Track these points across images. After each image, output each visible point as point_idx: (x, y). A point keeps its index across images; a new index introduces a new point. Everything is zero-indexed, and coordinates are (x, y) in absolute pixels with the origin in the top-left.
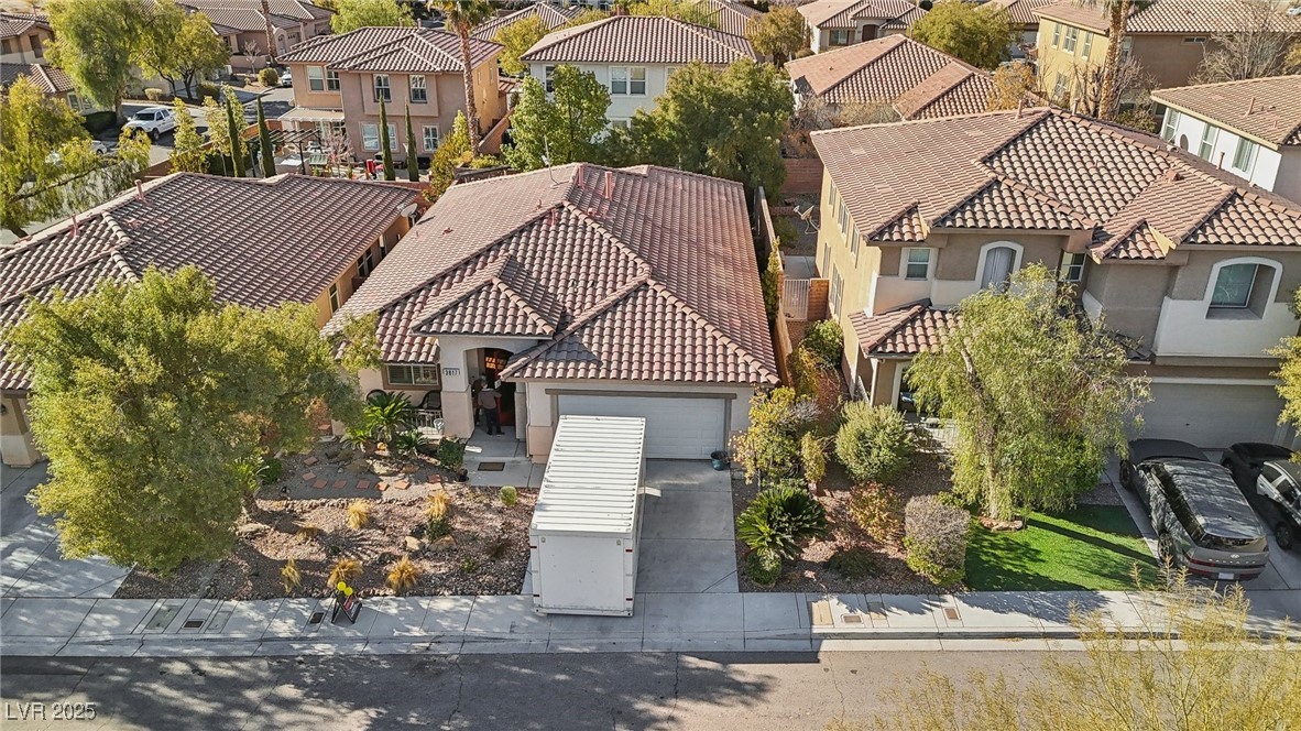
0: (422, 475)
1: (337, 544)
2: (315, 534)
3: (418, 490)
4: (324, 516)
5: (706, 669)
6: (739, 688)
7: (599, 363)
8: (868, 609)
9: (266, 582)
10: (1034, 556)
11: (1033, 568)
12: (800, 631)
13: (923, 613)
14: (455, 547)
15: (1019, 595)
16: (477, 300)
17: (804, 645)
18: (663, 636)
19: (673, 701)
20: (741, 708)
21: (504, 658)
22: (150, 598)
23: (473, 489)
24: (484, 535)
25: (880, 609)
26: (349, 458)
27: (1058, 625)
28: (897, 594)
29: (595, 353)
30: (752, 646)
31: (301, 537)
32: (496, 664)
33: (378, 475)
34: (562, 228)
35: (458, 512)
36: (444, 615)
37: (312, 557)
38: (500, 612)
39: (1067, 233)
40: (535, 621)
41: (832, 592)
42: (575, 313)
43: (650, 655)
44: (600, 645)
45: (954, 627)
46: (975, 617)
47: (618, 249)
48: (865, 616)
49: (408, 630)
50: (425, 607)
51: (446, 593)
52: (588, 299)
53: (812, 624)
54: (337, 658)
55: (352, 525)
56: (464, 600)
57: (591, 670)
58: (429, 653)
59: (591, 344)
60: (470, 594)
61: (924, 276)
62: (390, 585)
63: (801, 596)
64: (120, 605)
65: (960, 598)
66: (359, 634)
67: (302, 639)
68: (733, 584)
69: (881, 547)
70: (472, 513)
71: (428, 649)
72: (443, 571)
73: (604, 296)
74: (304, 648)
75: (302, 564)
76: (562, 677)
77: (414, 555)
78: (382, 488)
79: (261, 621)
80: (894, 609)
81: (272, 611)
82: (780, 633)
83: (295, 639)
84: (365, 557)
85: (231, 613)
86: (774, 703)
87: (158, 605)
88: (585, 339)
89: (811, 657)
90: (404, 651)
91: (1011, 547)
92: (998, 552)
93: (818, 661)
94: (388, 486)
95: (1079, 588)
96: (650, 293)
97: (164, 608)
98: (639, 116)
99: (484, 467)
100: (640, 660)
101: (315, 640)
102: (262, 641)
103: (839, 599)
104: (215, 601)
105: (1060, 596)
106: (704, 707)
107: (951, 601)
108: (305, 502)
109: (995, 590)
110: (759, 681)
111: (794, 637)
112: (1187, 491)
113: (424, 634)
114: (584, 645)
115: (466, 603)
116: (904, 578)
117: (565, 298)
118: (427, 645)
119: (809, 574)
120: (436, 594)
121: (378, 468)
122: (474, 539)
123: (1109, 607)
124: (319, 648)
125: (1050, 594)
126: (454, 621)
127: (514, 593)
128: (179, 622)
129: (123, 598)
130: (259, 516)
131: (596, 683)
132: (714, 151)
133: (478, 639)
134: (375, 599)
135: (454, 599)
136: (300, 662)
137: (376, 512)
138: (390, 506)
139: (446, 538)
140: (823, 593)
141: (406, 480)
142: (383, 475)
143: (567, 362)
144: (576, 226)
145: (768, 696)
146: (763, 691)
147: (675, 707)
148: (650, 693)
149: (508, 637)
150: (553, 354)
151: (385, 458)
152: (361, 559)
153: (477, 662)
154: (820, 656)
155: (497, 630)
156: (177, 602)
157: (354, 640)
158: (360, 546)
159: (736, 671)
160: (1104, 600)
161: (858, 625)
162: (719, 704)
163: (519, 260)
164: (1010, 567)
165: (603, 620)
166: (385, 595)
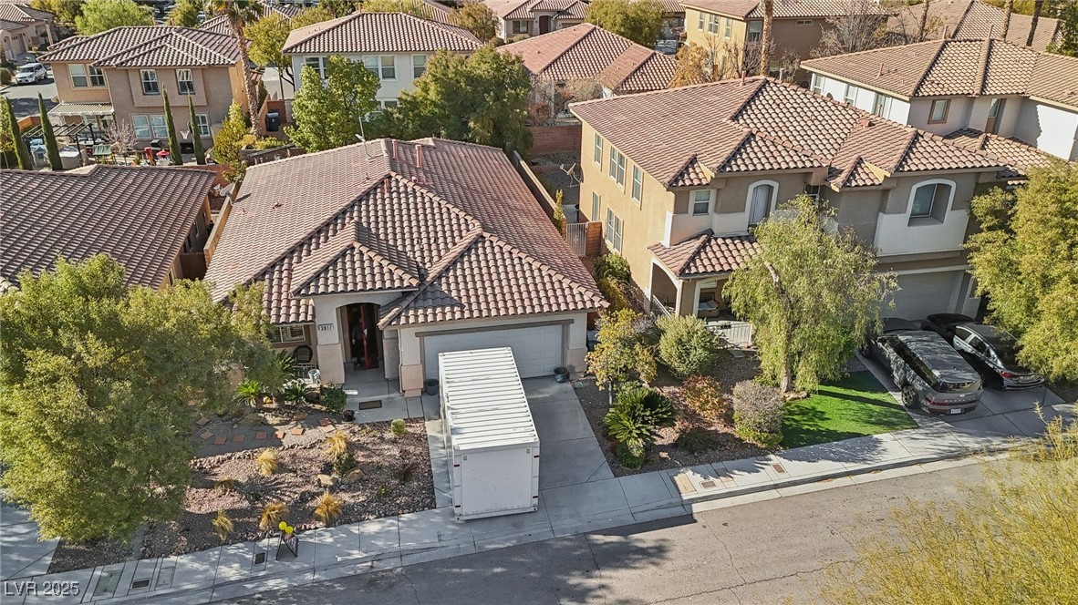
0: (312, 421)
1: (256, 490)
2: (231, 485)
3: (313, 434)
4: (235, 468)
5: (612, 543)
6: (644, 552)
7: (462, 305)
8: (718, 475)
9: (201, 534)
10: (821, 416)
11: (824, 425)
12: (673, 500)
13: (758, 471)
14: (366, 477)
15: (820, 447)
16: (344, 263)
17: (679, 511)
18: (567, 524)
19: (597, 573)
20: (653, 568)
21: (443, 562)
22: (86, 567)
23: (360, 425)
24: (387, 464)
25: (725, 473)
26: (240, 414)
27: (855, 464)
28: (734, 460)
29: (456, 298)
30: (641, 518)
31: (219, 490)
32: (437, 569)
33: (273, 425)
35: (357, 448)
36: (376, 535)
37: (237, 506)
38: (424, 526)
39: (811, 170)
40: (457, 528)
41: (684, 466)
43: (564, 539)
44: (519, 539)
45: (783, 478)
46: (797, 469)
47: (448, 209)
48: (716, 481)
49: (350, 554)
50: (357, 532)
51: (371, 517)
53: (680, 493)
54: (292, 590)
55: (264, 473)
56: (389, 521)
57: (521, 560)
58: (374, 570)
60: (393, 515)
62: (319, 519)
63: (664, 473)
64: (58, 579)
65: (779, 455)
66: (306, 566)
67: (252, 579)
68: (607, 471)
69: (711, 425)
70: (370, 446)
71: (372, 567)
72: (362, 499)
73: (447, 250)
74: (258, 587)
75: (231, 513)
76: (498, 570)
77: (332, 490)
78: (280, 436)
79: (206, 571)
80: (736, 472)
81: (213, 559)
82: (658, 504)
83: (246, 580)
84: (286, 499)
85: (174, 568)
86: (675, 560)
87: (98, 573)
89: (689, 519)
90: (352, 573)
91: (803, 412)
92: (796, 417)
93: (695, 521)
94: (285, 434)
95: (859, 435)
96: (487, 244)
97: (105, 574)
98: (404, 97)
99: (363, 406)
100: (559, 545)
101: (266, 577)
102: (214, 588)
103: (692, 470)
104: (154, 561)
105: (848, 443)
106: (623, 573)
107: (775, 459)
108: (212, 459)
109: (802, 446)
110: (658, 544)
111: (670, 506)
112: (921, 353)
113: (365, 555)
114: (509, 540)
115: (392, 523)
116: (736, 447)
117: (414, 255)
118: (370, 564)
119: (664, 455)
120: (362, 520)
121: (271, 419)
122: (380, 468)
123: (884, 445)
124: (271, 583)
125: (841, 443)
126: (387, 540)
127: (430, 508)
128: (125, 585)
129: (59, 572)
131: (529, 570)
132: (475, 123)
133: (413, 552)
134: (307, 532)
135: (380, 522)
136: (260, 599)
137: (282, 458)
138: (293, 452)
139: (356, 471)
140: (679, 468)
141: (299, 426)
142: (277, 425)
143: (434, 308)
144: (406, 192)
145: (669, 555)
146: (664, 551)
147: (601, 577)
148: (577, 570)
149: (438, 545)
150: (421, 303)
151: (274, 410)
152: (282, 500)
153: (420, 570)
154: (696, 517)
155: (428, 541)
156: (116, 567)
157: (302, 571)
158: (278, 489)
159: (637, 540)
160: (878, 441)
161: (715, 488)
162: (634, 568)
163: (365, 225)
164: (807, 427)
165: (514, 518)
166: (316, 528)
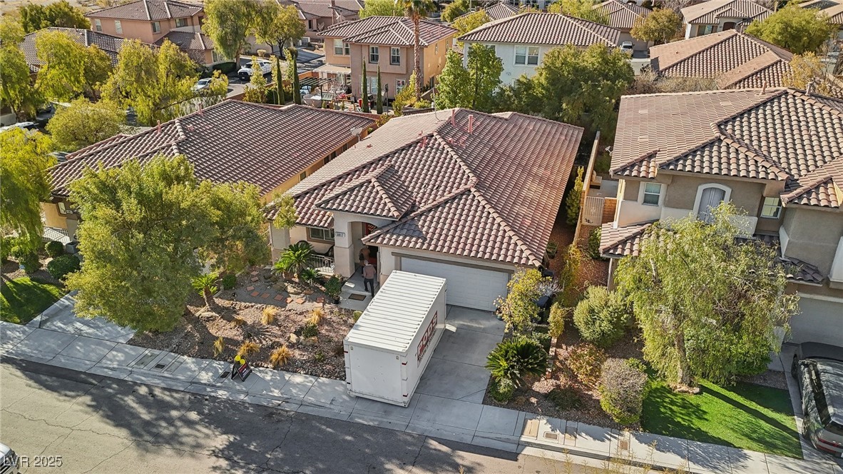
0: (314, 296)
1: (251, 332)
2: (242, 324)
3: (308, 305)
4: (253, 314)
5: (440, 451)
6: (456, 467)
7: (426, 239)
8: (565, 431)
9: (205, 350)
10: (699, 413)
11: (697, 424)
12: (511, 438)
13: (603, 441)
14: (316, 344)
15: (680, 441)
16: (359, 191)
17: (512, 448)
18: (423, 423)
19: (410, 467)
21: (320, 419)
22: (144, 347)
23: (341, 309)
24: (337, 340)
25: (574, 433)
26: (276, 281)
27: (702, 468)
28: (590, 424)
29: (424, 233)
30: (478, 442)
31: (233, 324)
32: (314, 422)
33: (289, 293)
34: (428, 149)
35: (326, 323)
36: (296, 385)
37: (236, 338)
38: (328, 389)
40: (347, 399)
41: (545, 415)
42: (421, 205)
43: (409, 434)
44: (381, 422)
45: (625, 454)
46: (640, 450)
47: (460, 166)
48: (561, 436)
49: (271, 392)
50: (287, 378)
51: (302, 372)
52: (432, 197)
53: (522, 434)
54: (227, 401)
55: (264, 322)
56: (311, 378)
57: (368, 437)
58: (279, 407)
59: (423, 226)
60: (315, 375)
61: (657, 203)
62: (271, 362)
63: (522, 414)
64: (128, 349)
65: (634, 435)
66: (244, 389)
67: (213, 386)
68: (480, 397)
69: (589, 389)
70: (334, 325)
71: (279, 405)
72: (305, 358)
73: (442, 195)
74: (212, 392)
75: (227, 341)
76: (349, 438)
77: (292, 346)
78: (288, 302)
79: (195, 371)
80: (583, 434)
81: (203, 366)
82: (499, 436)
83: (209, 385)
84: (264, 342)
85: (182, 363)
87: (147, 352)
88: (420, 223)
89: (513, 456)
90: (265, 404)
91: (685, 405)
92: (674, 408)
93: (516, 460)
94: (292, 301)
95: (728, 444)
96: (471, 197)
97: (149, 354)
98: (522, 79)
99: (353, 297)
100: (402, 437)
101: (220, 388)
102: (192, 383)
103: (548, 421)
104: (176, 355)
105: (712, 447)
107: (627, 433)
108: (243, 304)
109: (664, 435)
110: (471, 466)
111: (507, 441)
113: (280, 395)
114: (371, 420)
115: (311, 381)
116: (598, 414)
117: (417, 195)
118: (280, 402)
119: (534, 400)
120: (296, 372)
121: (290, 289)
122: (330, 341)
123: (748, 462)
124: (220, 392)
125: (704, 445)
126: (300, 390)
127: (341, 379)
128: (153, 364)
129: (131, 345)
130: (216, 308)
131: (368, 446)
132: (567, 105)
133: (311, 405)
134: (261, 369)
135: (305, 377)
136: (206, 400)
137: (280, 315)
138: (289, 313)
139: (313, 338)
140: (538, 414)
141: (304, 298)
142: (292, 293)
143: (405, 236)
144: (437, 149)
147: (410, 471)
148: (398, 459)
149: (328, 406)
150: (398, 230)
151: (296, 283)
152: (261, 342)
153: (304, 418)
154: (520, 457)
155: (323, 401)
156: (156, 352)
157: (240, 392)
158: (264, 335)
159: (459, 456)
160: (745, 457)
161: (557, 442)
163: (396, 168)
164: (680, 420)
165: (388, 406)
166: (267, 367)
